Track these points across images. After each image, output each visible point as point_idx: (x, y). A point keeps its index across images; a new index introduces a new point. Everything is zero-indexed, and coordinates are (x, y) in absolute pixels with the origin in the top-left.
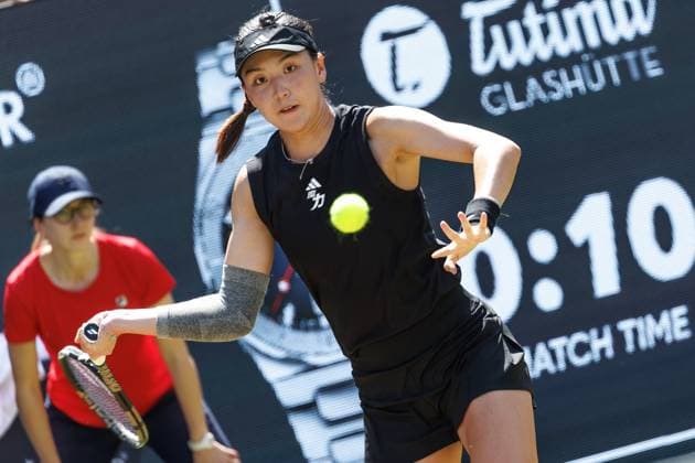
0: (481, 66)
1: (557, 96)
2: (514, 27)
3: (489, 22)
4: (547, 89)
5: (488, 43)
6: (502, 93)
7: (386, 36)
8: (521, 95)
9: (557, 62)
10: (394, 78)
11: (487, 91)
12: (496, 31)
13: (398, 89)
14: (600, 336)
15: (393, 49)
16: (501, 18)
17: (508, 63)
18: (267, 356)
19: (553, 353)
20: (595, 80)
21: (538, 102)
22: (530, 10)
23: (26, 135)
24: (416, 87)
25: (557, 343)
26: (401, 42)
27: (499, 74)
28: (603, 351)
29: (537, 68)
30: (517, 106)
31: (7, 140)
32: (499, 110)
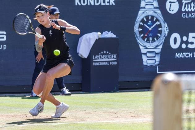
0: (183, 10)
2: (189, 5)
3: (186, 4)
4: (192, 16)
5: (185, 7)
6: (185, 15)
7: (170, 2)
8: (188, 16)
10: (170, 8)
11: (183, 14)
12: (187, 5)
13: (170, 10)
14: (191, 54)
15: (171, 4)
16: (188, 4)
17: (187, 10)
18: (141, 45)
19: (183, 55)
21: (190, 17)
22: (192, 3)
23: (114, 4)
24: (173, 11)
25: (184, 53)
26: (172, 4)
27: (185, 12)
28: (190, 56)
29: (191, 12)
31: (111, 4)
32: (184, 17)
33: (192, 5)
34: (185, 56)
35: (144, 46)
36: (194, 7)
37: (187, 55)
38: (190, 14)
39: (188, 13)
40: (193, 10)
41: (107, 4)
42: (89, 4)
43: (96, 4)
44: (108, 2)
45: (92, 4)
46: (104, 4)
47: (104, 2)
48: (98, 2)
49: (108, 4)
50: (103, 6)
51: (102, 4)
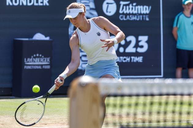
0: (121, 12)
1: (131, 19)
2: (128, 7)
3: (124, 5)
4: (130, 18)
5: (123, 8)
6: (123, 17)
7: (107, 3)
8: (126, 18)
9: (133, 14)
10: (107, 10)
11: (121, 16)
12: (125, 7)
13: (107, 12)
14: (128, 58)
15: (108, 6)
16: (126, 5)
17: (125, 12)
19: (120, 59)
20: (138, 18)
21: (128, 20)
23: (48, 4)
24: (110, 12)
25: (121, 58)
27: (123, 14)
28: (128, 61)
29: (129, 14)
30: (125, 19)
31: (44, 4)
32: (122, 19)
33: (131, 6)
34: (122, 61)
36: (132, 9)
37: (125, 59)
38: (128, 16)
40: (131, 12)
41: (40, 4)
42: (21, 4)
43: (29, 4)
44: (41, 3)
45: (25, 4)
47: (37, 2)
48: (30, 2)
49: (42, 4)
50: (36, 6)
51: (36, 4)
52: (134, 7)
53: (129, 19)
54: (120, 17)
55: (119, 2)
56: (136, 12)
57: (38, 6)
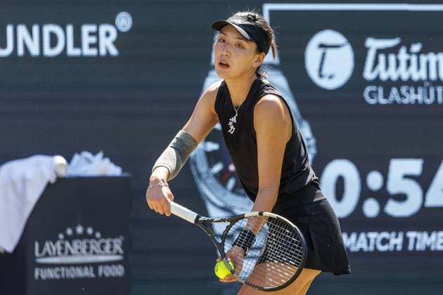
0: (369, 75)
1: (406, 101)
2: (392, 58)
3: (379, 51)
4: (402, 96)
5: (376, 63)
6: (377, 92)
7: (322, 46)
8: (386, 96)
9: (410, 83)
10: (320, 70)
11: (369, 89)
12: (382, 58)
13: (321, 76)
14: (397, 237)
15: (324, 54)
16: (386, 51)
17: (384, 76)
18: (214, 204)
19: (368, 240)
20: (429, 97)
21: (395, 102)
22: (403, 51)
23: (114, 51)
24: (331, 77)
25: (372, 235)
26: (330, 52)
27: (377, 82)
28: (396, 246)
29: (399, 83)
30: (383, 101)
31: (103, 52)
32: (372, 101)
33: (403, 55)
34: (375, 246)
35: (224, 209)
36: (409, 63)
37: (385, 242)
38: (394, 91)
39: (388, 85)
40: (405, 77)
41: (88, 52)
42: (21, 52)
43: (49, 52)
44: (91, 46)
45: (35, 51)
46: (77, 52)
48: (53, 43)
49: (93, 52)
50: (74, 58)
51: (72, 51)
52: (414, 59)
53: (398, 99)
54: (366, 95)
55: (364, 42)
56: (422, 75)
57: (82, 58)
